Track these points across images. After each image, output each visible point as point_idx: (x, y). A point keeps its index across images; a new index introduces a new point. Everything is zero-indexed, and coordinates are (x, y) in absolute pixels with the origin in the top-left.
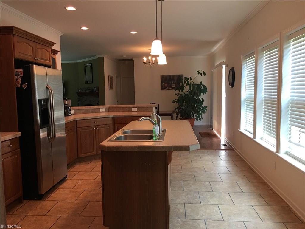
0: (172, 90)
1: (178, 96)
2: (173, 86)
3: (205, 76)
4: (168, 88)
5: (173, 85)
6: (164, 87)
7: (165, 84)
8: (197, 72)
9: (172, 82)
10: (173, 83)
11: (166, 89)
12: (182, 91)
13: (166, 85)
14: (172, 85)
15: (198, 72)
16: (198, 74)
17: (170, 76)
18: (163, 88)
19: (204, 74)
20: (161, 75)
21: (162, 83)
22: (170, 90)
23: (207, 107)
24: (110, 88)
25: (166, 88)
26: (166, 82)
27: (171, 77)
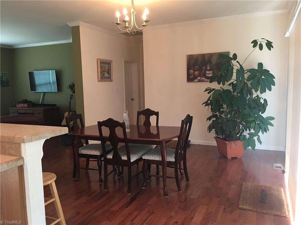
0: (206, 81)
1: (209, 93)
2: (209, 74)
3: (270, 49)
4: (199, 78)
5: (209, 72)
6: (192, 76)
7: (194, 71)
8: (252, 43)
9: (206, 67)
10: (208, 68)
11: (196, 80)
12: (224, 84)
13: (197, 73)
14: (207, 72)
15: (255, 43)
16: (254, 46)
17: (203, 55)
18: (190, 79)
19: (269, 45)
20: (187, 55)
21: (189, 69)
22: (203, 81)
23: (273, 118)
24: (100, 79)
25: (195, 78)
26: (197, 67)
27: (206, 58)
